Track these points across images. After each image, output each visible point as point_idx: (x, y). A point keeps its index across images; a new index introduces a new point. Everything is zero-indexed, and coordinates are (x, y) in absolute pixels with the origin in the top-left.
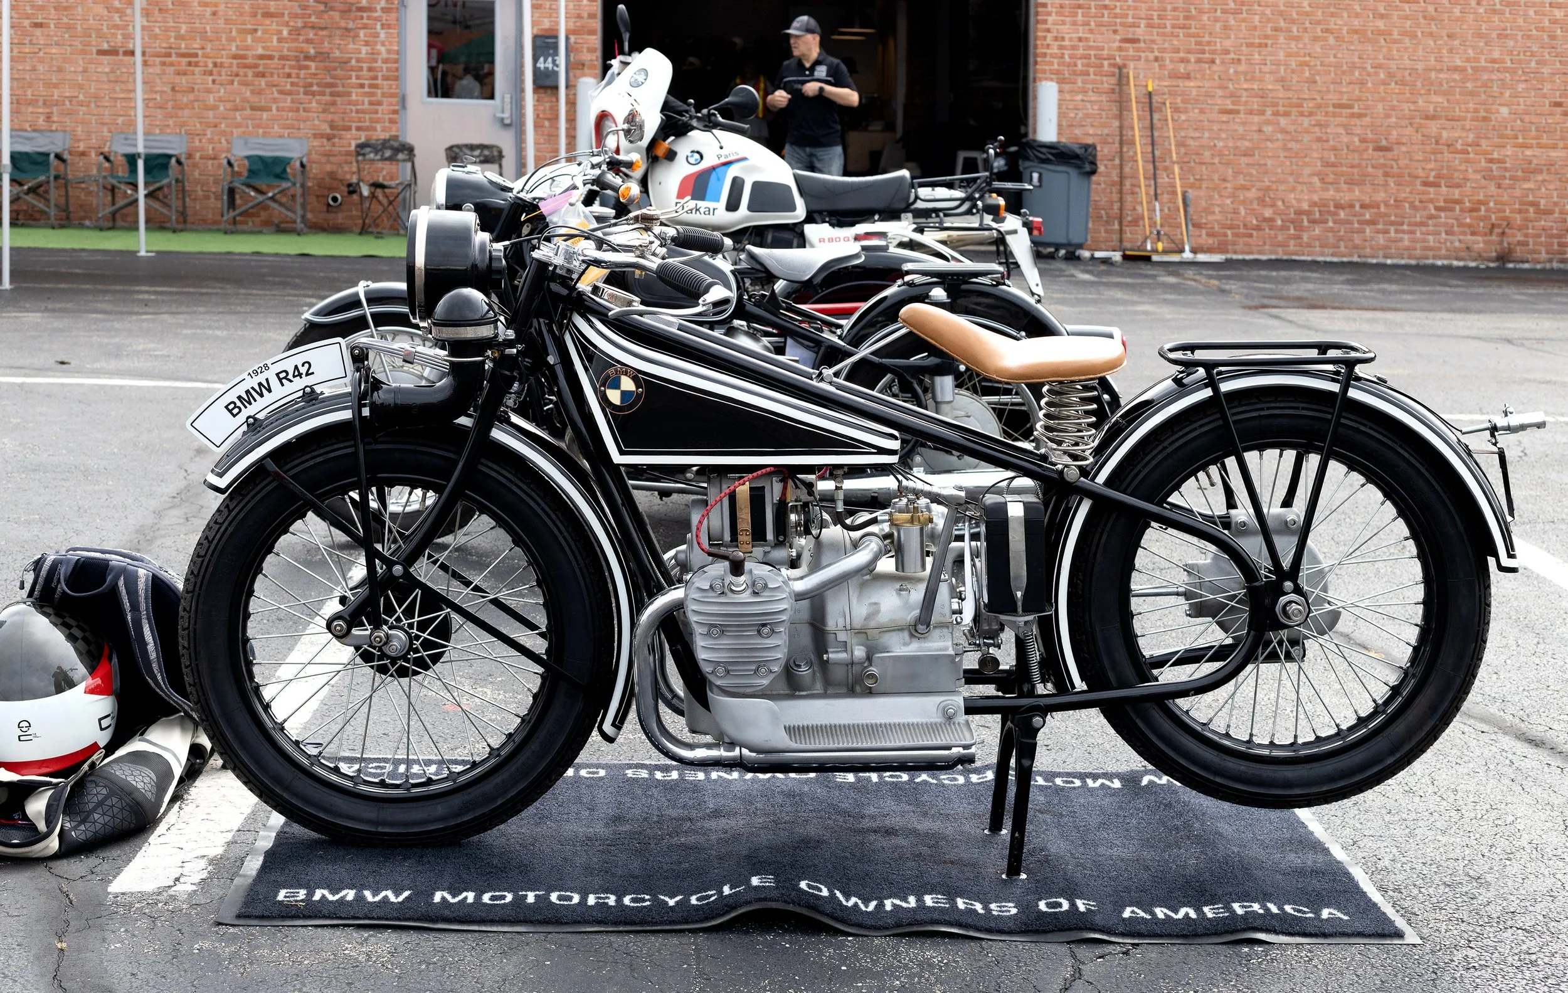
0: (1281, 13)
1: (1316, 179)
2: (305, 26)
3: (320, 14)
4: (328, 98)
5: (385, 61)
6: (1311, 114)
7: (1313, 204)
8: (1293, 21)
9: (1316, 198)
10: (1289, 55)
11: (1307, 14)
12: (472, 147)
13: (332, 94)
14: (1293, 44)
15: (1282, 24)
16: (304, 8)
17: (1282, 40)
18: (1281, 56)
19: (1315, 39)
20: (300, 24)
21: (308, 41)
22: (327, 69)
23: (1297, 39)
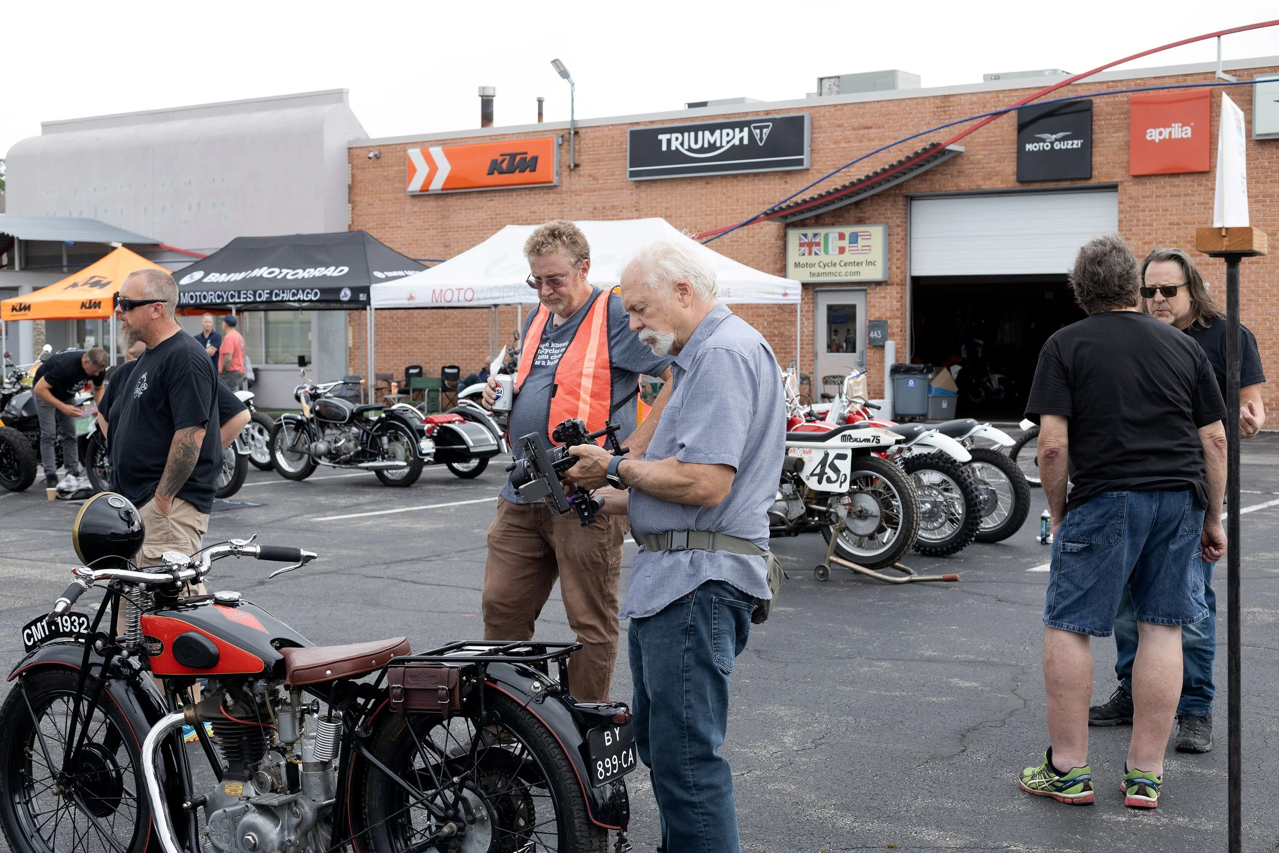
0: (1252, 291)
1: (1273, 385)
2: (774, 320)
3: (780, 314)
4: (783, 355)
5: (807, 336)
6: (1270, 348)
7: (1272, 399)
8: (1259, 295)
9: (1273, 396)
10: (1257, 315)
11: (1268, 291)
12: (834, 377)
13: (785, 353)
14: (1259, 309)
15: (1253, 297)
16: (773, 312)
17: (1253, 306)
18: (1253, 315)
19: (1273, 305)
20: (771, 319)
21: (775, 328)
22: (783, 341)
23: (1261, 305)
